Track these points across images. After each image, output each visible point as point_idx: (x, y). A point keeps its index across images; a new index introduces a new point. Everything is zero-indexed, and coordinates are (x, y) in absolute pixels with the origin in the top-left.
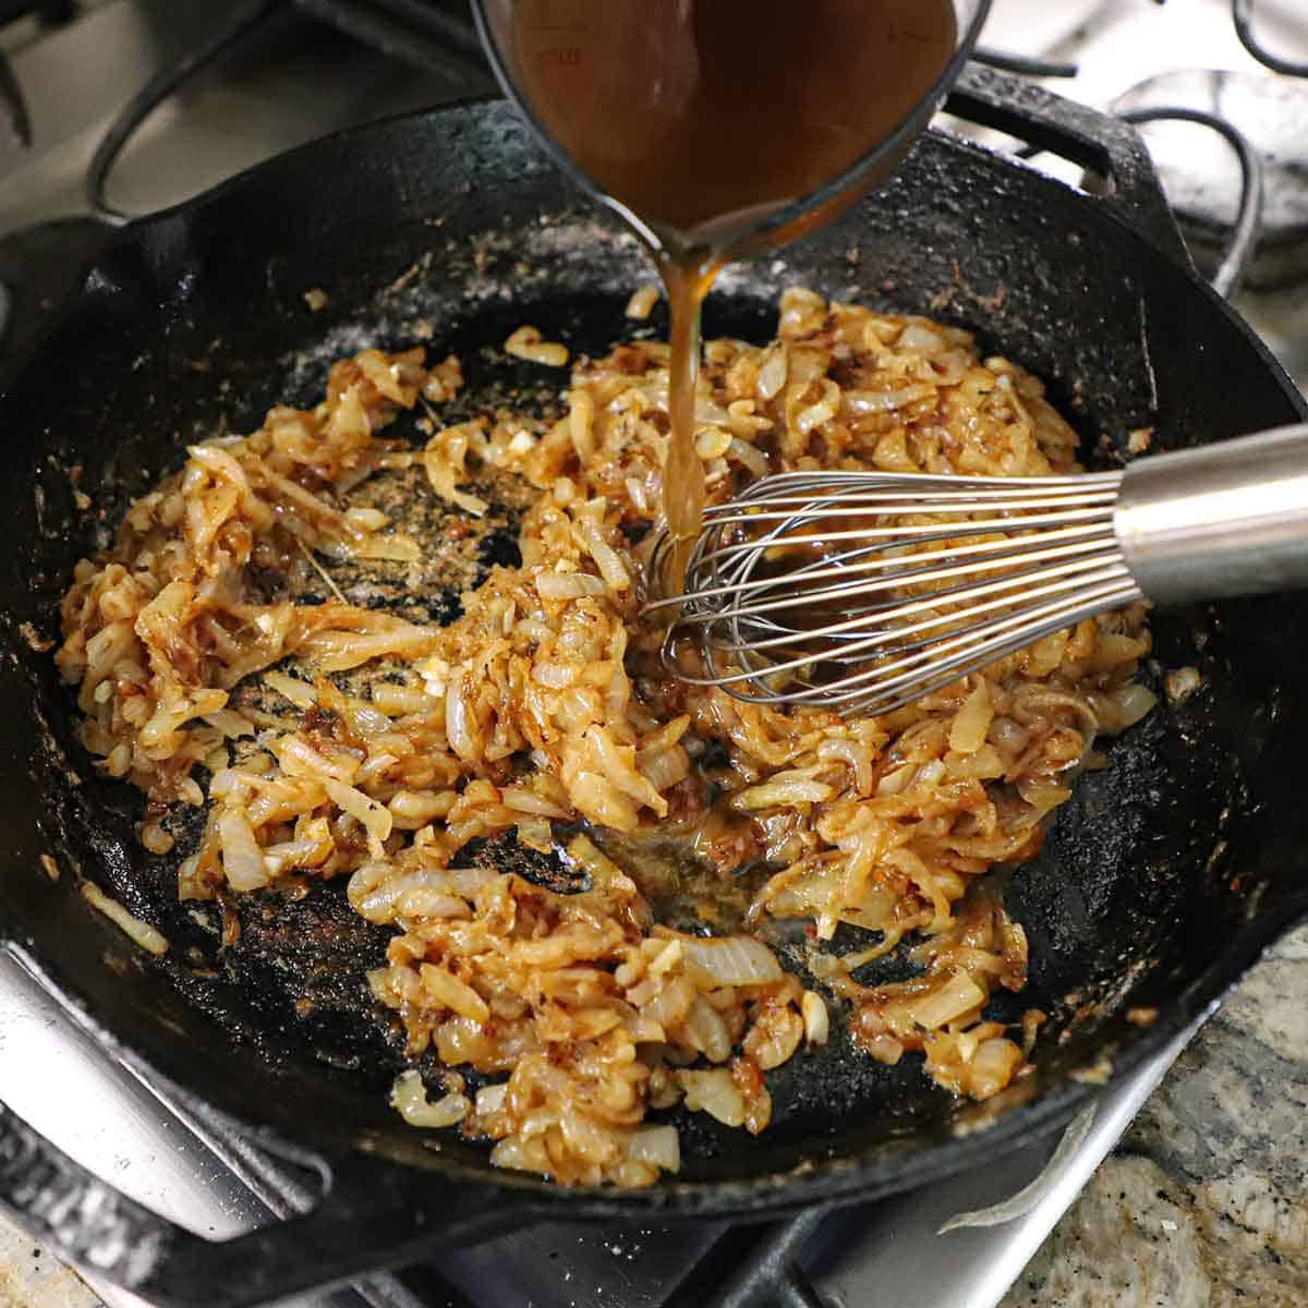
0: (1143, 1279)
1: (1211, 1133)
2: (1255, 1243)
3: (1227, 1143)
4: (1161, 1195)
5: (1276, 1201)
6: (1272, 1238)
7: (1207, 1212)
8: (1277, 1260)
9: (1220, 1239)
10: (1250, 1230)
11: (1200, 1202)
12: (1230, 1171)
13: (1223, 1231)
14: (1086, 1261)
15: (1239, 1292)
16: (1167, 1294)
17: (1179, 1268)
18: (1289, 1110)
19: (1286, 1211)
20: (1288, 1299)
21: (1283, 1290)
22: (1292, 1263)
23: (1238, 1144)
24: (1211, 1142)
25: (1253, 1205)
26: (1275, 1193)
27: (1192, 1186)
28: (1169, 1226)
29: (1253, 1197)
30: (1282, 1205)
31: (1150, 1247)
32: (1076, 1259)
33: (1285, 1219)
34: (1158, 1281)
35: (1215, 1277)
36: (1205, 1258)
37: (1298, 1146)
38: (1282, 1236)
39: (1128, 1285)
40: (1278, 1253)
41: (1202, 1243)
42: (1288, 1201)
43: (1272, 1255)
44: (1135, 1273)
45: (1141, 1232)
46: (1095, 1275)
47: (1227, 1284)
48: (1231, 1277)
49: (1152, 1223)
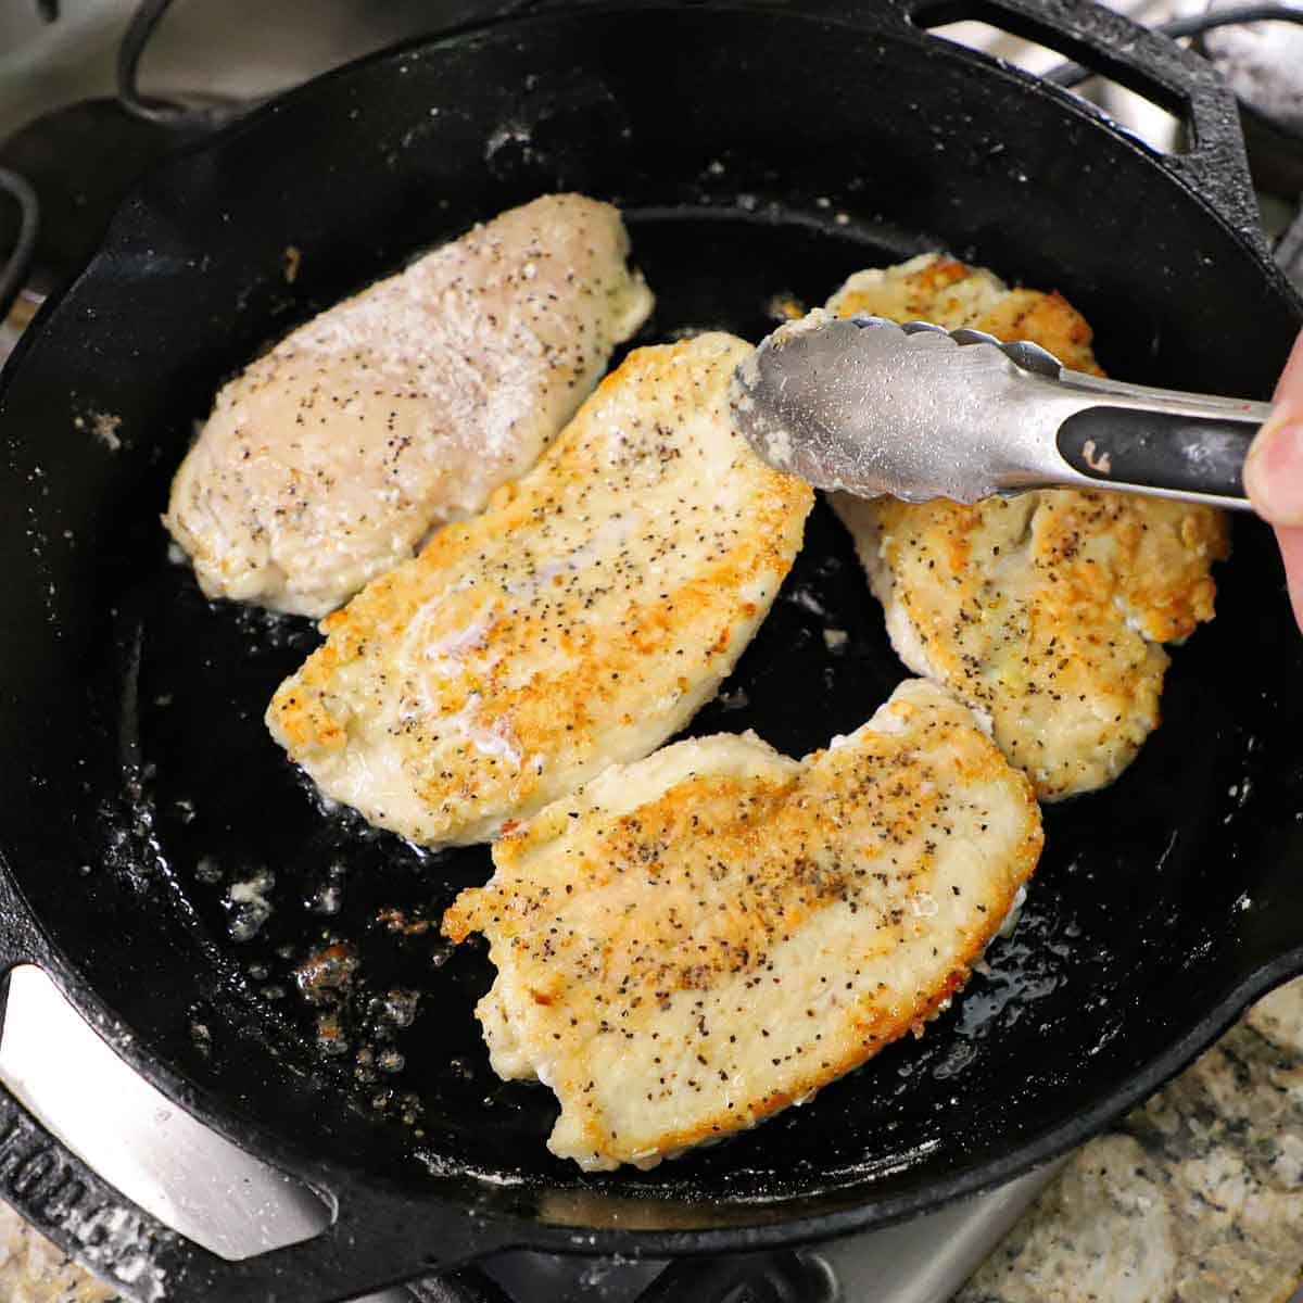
0: (1114, 1252)
1: (1194, 1115)
2: (1221, 1220)
3: (1208, 1125)
4: (1140, 1172)
5: (1247, 1181)
6: (1238, 1217)
7: (1181, 1190)
8: (1241, 1237)
9: (1191, 1216)
10: (1220, 1209)
11: (1175, 1181)
12: (1207, 1152)
13: (1194, 1208)
14: (1062, 1233)
15: (1202, 1266)
16: (1134, 1267)
17: (1147, 1243)
18: (1271, 1095)
19: (1256, 1192)
20: (1246, 1274)
21: (1243, 1265)
22: (1255, 1241)
23: (1218, 1126)
24: (1193, 1124)
25: (1226, 1185)
26: (1247, 1174)
27: (1171, 1165)
28: (1144, 1203)
29: (1225, 1177)
30: (1253, 1185)
31: (1124, 1222)
32: (1053, 1231)
33: (1254, 1199)
34: (1128, 1253)
35: (1181, 1253)
36: (1175, 1233)
37: (1275, 1129)
38: (1249, 1214)
39: (1099, 1256)
40: (1244, 1231)
41: (1173, 1219)
42: (1259, 1183)
43: (1237, 1232)
44: (1106, 1245)
45: (1118, 1206)
46: (1069, 1246)
47: (1193, 1259)
48: (1196, 1252)
49: (1128, 1198)
